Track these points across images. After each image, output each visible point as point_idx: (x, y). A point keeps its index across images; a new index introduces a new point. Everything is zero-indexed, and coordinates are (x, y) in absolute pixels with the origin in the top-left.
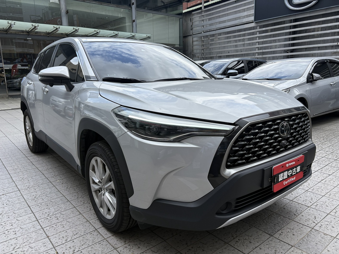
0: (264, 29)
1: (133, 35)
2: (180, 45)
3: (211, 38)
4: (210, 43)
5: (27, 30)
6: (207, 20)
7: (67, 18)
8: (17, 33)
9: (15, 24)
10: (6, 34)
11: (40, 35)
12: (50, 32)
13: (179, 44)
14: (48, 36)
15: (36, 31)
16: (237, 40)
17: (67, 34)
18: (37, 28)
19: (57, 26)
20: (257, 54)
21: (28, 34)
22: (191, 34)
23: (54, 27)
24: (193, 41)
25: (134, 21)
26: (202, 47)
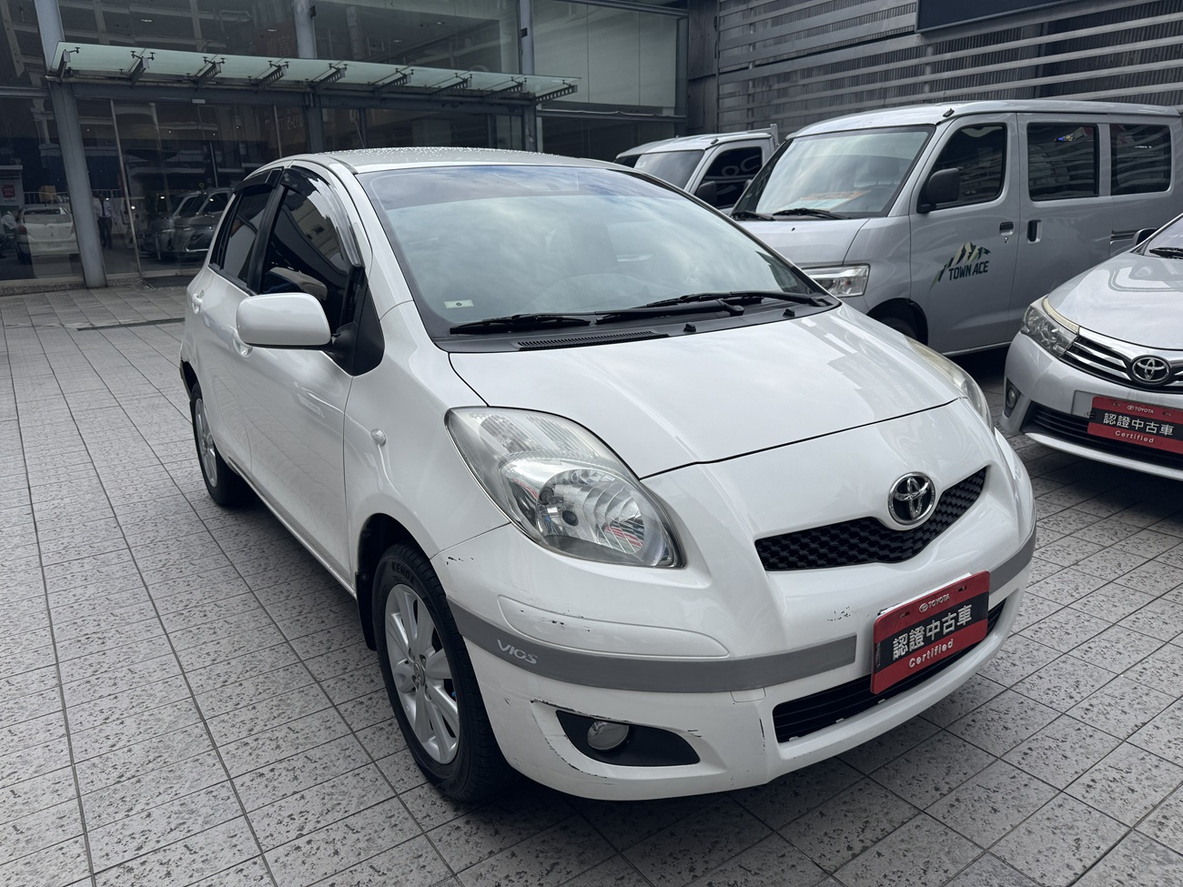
0: (948, 56)
1: (517, 81)
2: (676, 109)
3: (776, 86)
4: (775, 102)
5: (193, 73)
6: (767, 23)
7: (312, 32)
8: (160, 84)
9: (152, 58)
11: (233, 90)
12: (261, 77)
13: (674, 105)
14: (256, 92)
15: (218, 75)
16: (862, 92)
17: (312, 82)
18: (218, 69)
19: (281, 61)
21: (196, 86)
22: (714, 73)
23: (271, 65)
24: (719, 98)
25: (523, 32)
26: (748, 117)
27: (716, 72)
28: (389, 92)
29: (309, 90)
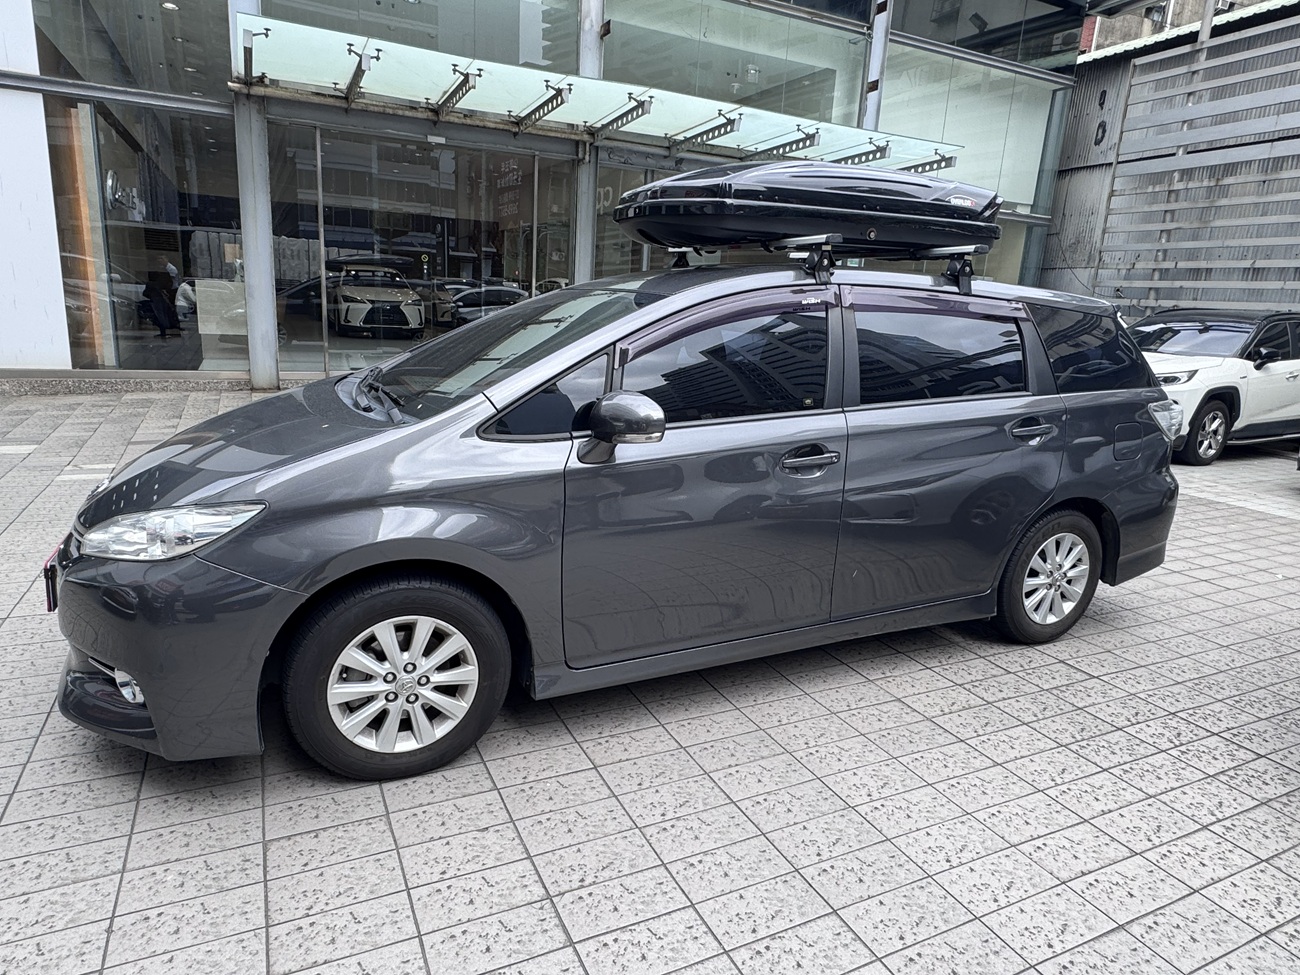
1: (877, 143)
2: (1034, 206)
3: (1229, 181)
4: (1223, 202)
5: (435, 98)
7: (600, 56)
8: (387, 111)
9: (378, 58)
10: (346, 110)
11: (484, 127)
12: (522, 115)
13: (1032, 203)
14: (515, 134)
15: (465, 104)
17: (591, 127)
18: (471, 83)
19: (562, 81)
21: (435, 118)
23: (547, 86)
24: (1112, 194)
25: (871, 85)
26: (1164, 222)
27: (1112, 158)
28: (688, 151)
29: (586, 137)
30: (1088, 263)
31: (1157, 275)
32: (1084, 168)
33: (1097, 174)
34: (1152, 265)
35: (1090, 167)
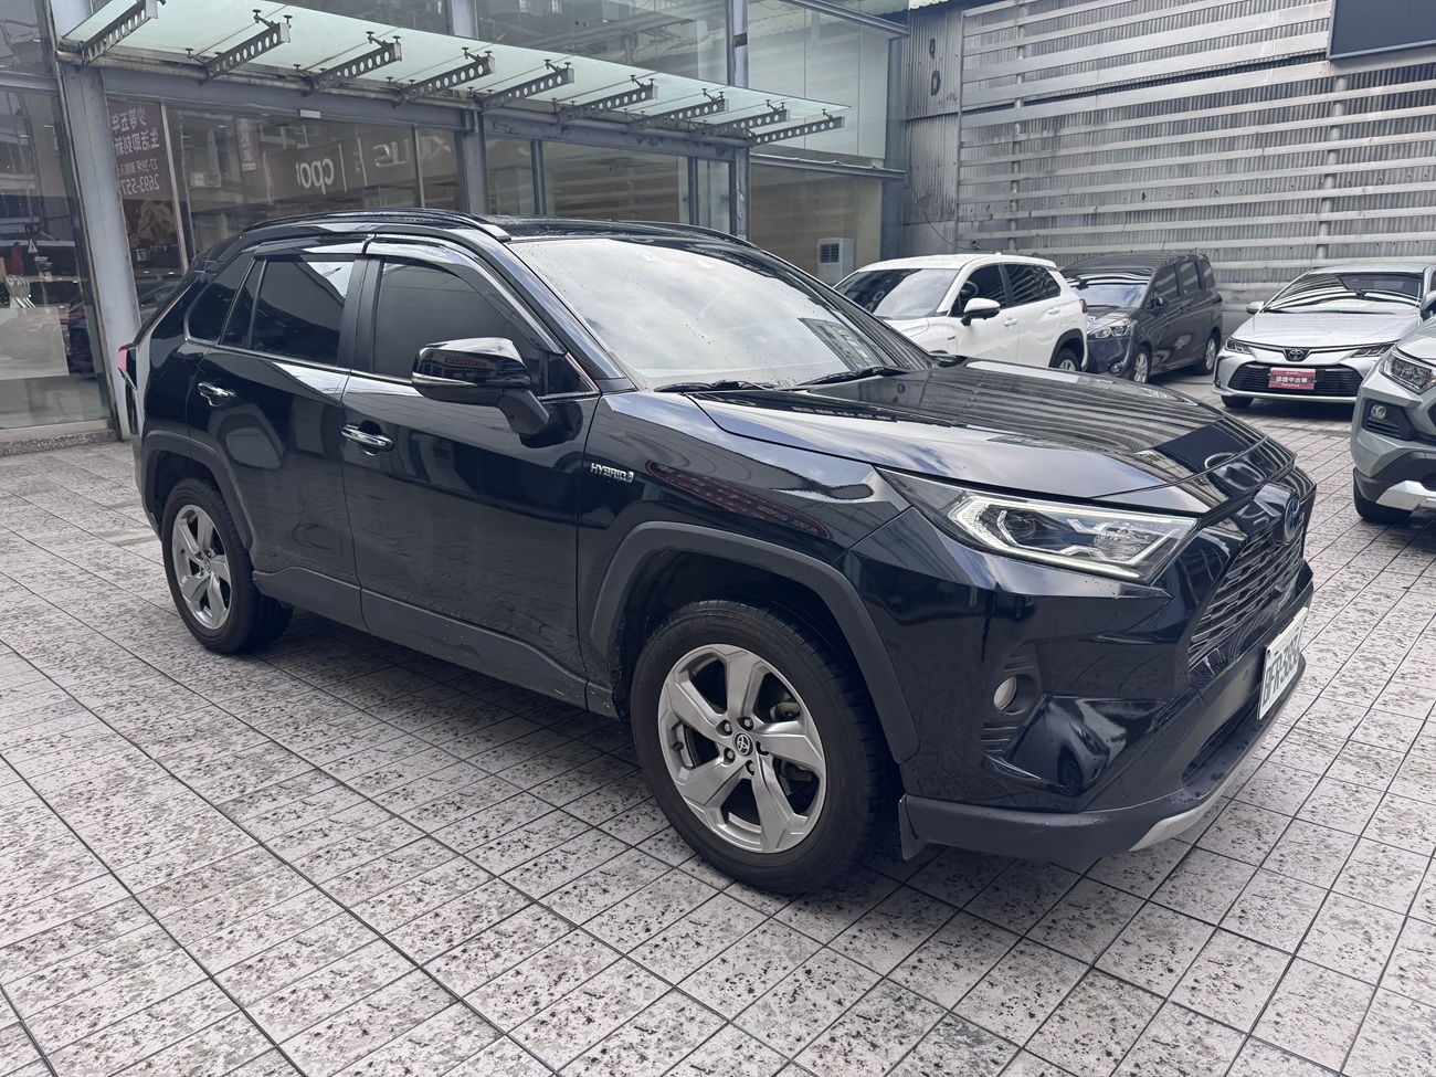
1: (774, 106)
2: (886, 160)
8: (253, 80)
11: (364, 97)
13: (884, 157)
18: (396, 55)
20: (1328, 204)
21: (308, 88)
22: (930, 114)
23: (466, 54)
24: (961, 146)
25: (738, 39)
26: (1013, 172)
27: (957, 109)
28: (582, 117)
29: (473, 107)
30: (942, 216)
31: (1013, 225)
32: (924, 118)
33: (937, 126)
34: (1008, 216)
35: (930, 117)
